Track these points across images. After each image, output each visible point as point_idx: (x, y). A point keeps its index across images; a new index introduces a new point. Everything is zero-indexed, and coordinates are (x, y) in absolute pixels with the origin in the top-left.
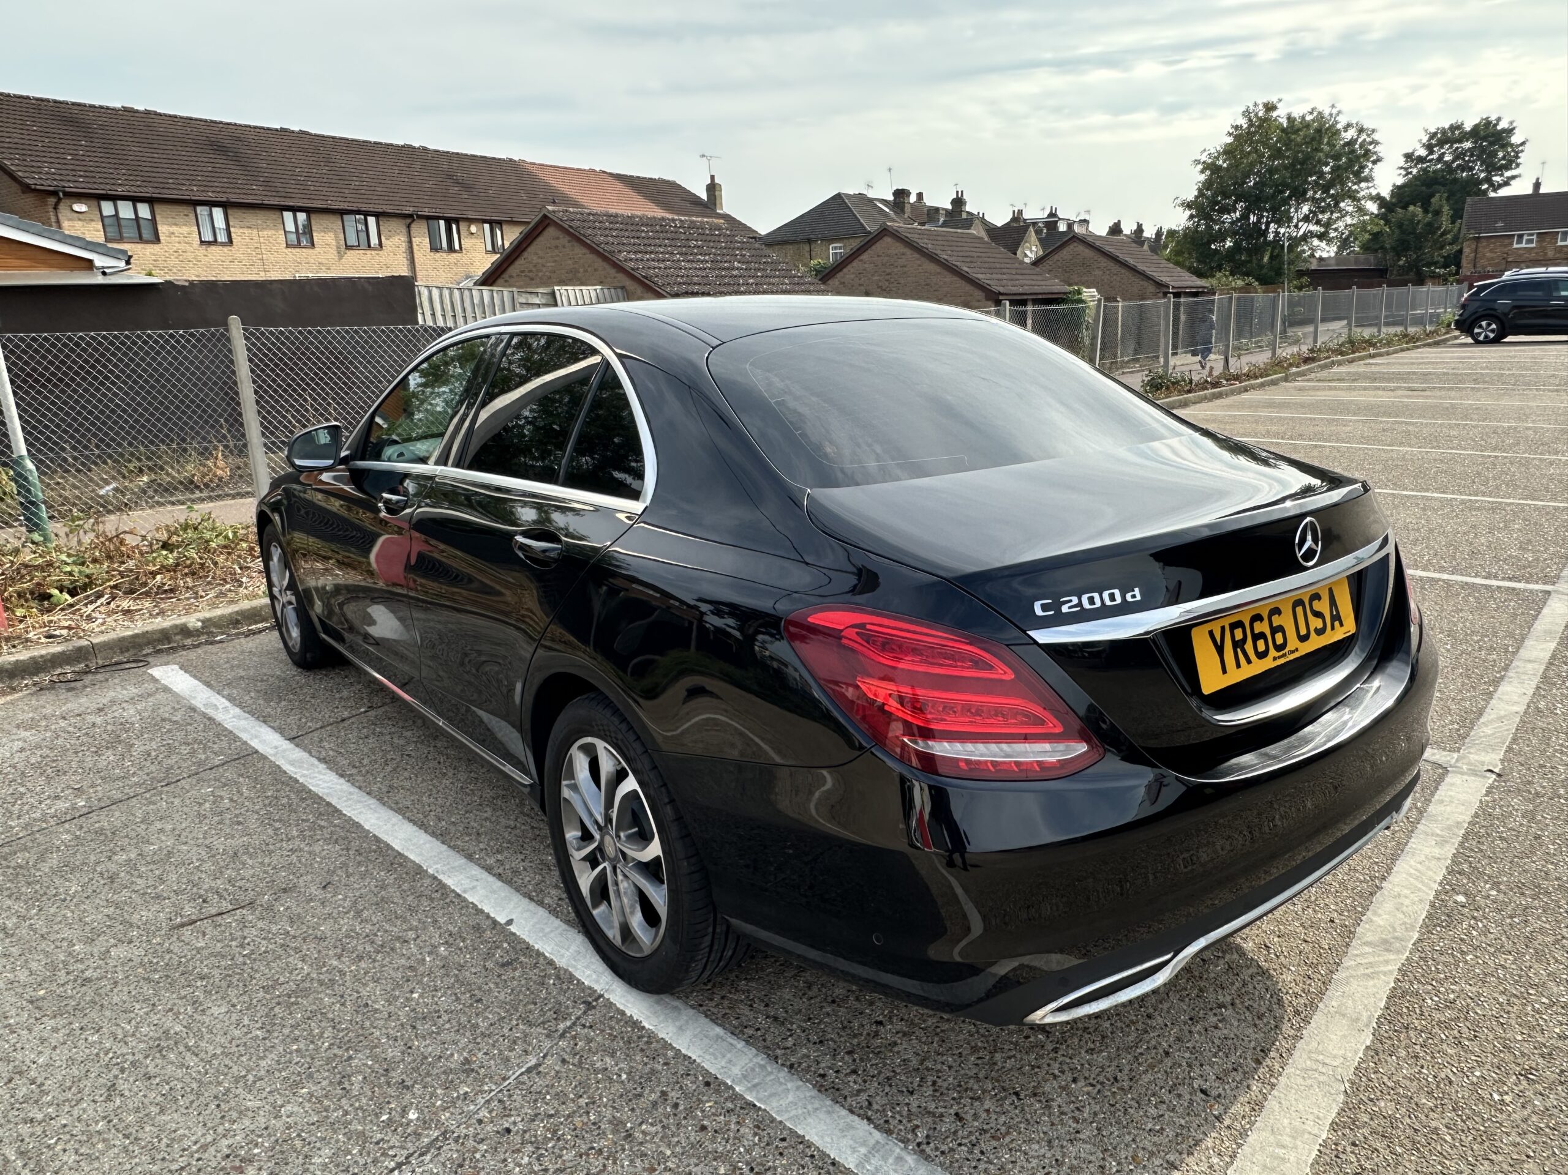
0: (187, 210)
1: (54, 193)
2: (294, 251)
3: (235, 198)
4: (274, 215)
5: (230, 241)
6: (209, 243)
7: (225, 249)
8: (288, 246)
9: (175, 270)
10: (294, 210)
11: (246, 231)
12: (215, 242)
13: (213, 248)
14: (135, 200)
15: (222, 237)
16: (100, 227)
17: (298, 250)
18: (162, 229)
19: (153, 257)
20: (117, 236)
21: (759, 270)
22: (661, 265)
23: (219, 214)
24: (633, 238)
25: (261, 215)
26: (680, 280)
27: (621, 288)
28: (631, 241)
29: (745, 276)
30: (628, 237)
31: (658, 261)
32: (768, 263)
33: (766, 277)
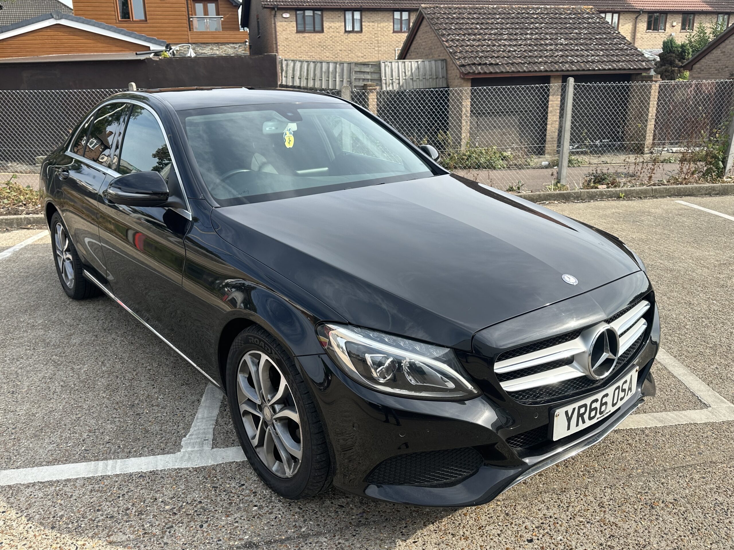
0: (341, 14)
1: (273, 9)
2: (397, 34)
3: (365, 6)
4: (388, 15)
5: (361, 31)
7: (358, 35)
8: (394, 32)
9: (329, 47)
10: (401, 10)
11: (371, 24)
12: (353, 31)
13: (351, 34)
14: (314, 10)
15: (357, 28)
16: (295, 25)
17: (399, 34)
18: (326, 25)
19: (319, 40)
20: (303, 29)
21: (581, 44)
22: (477, 44)
23: (357, 15)
24: (477, 24)
25: (381, 15)
26: (481, 54)
27: (443, 60)
28: (473, 26)
29: (557, 50)
30: (472, 23)
31: (479, 40)
32: (600, 39)
33: (582, 50)
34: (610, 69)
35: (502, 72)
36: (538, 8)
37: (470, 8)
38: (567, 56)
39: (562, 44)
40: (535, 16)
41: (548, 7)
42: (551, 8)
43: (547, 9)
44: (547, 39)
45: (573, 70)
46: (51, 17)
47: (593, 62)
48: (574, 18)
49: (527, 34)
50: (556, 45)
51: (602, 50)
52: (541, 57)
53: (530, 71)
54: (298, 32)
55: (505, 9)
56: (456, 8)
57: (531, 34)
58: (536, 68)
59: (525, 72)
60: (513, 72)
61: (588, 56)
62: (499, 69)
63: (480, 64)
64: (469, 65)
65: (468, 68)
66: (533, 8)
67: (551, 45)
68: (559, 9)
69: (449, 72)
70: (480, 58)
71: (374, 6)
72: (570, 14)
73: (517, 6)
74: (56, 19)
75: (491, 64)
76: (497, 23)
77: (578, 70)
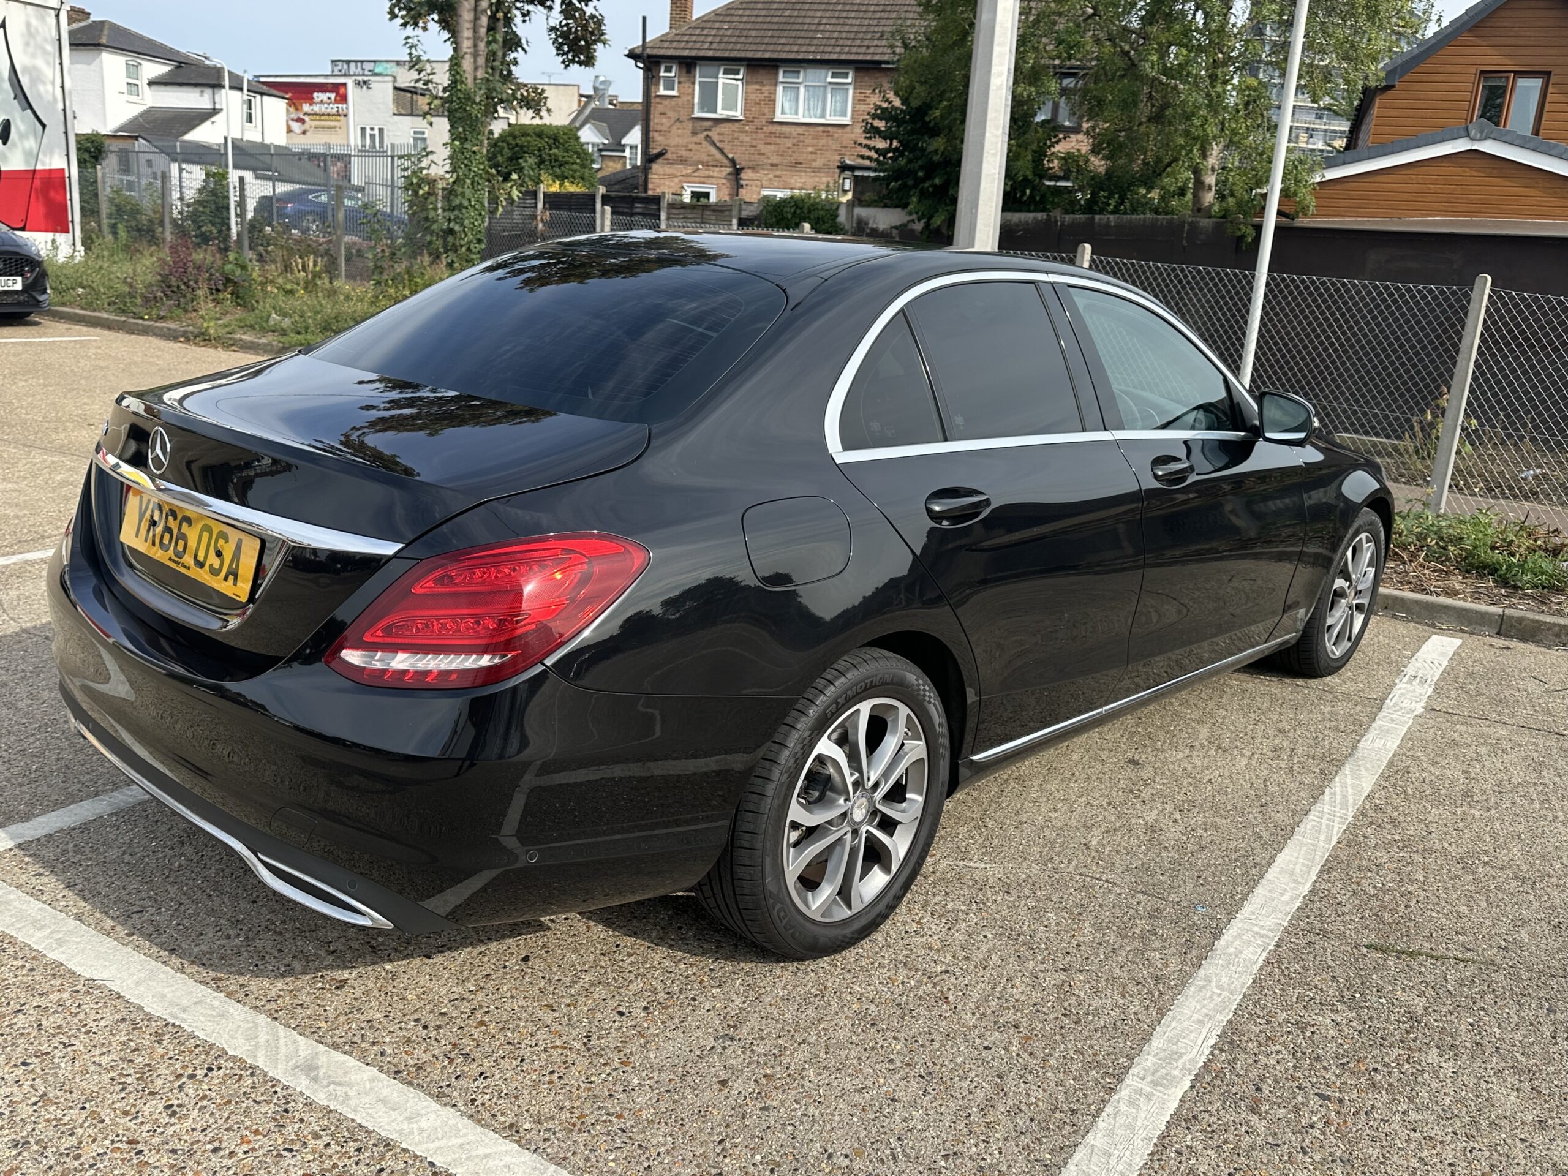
46: (1463, 133)
74: (1473, 140)
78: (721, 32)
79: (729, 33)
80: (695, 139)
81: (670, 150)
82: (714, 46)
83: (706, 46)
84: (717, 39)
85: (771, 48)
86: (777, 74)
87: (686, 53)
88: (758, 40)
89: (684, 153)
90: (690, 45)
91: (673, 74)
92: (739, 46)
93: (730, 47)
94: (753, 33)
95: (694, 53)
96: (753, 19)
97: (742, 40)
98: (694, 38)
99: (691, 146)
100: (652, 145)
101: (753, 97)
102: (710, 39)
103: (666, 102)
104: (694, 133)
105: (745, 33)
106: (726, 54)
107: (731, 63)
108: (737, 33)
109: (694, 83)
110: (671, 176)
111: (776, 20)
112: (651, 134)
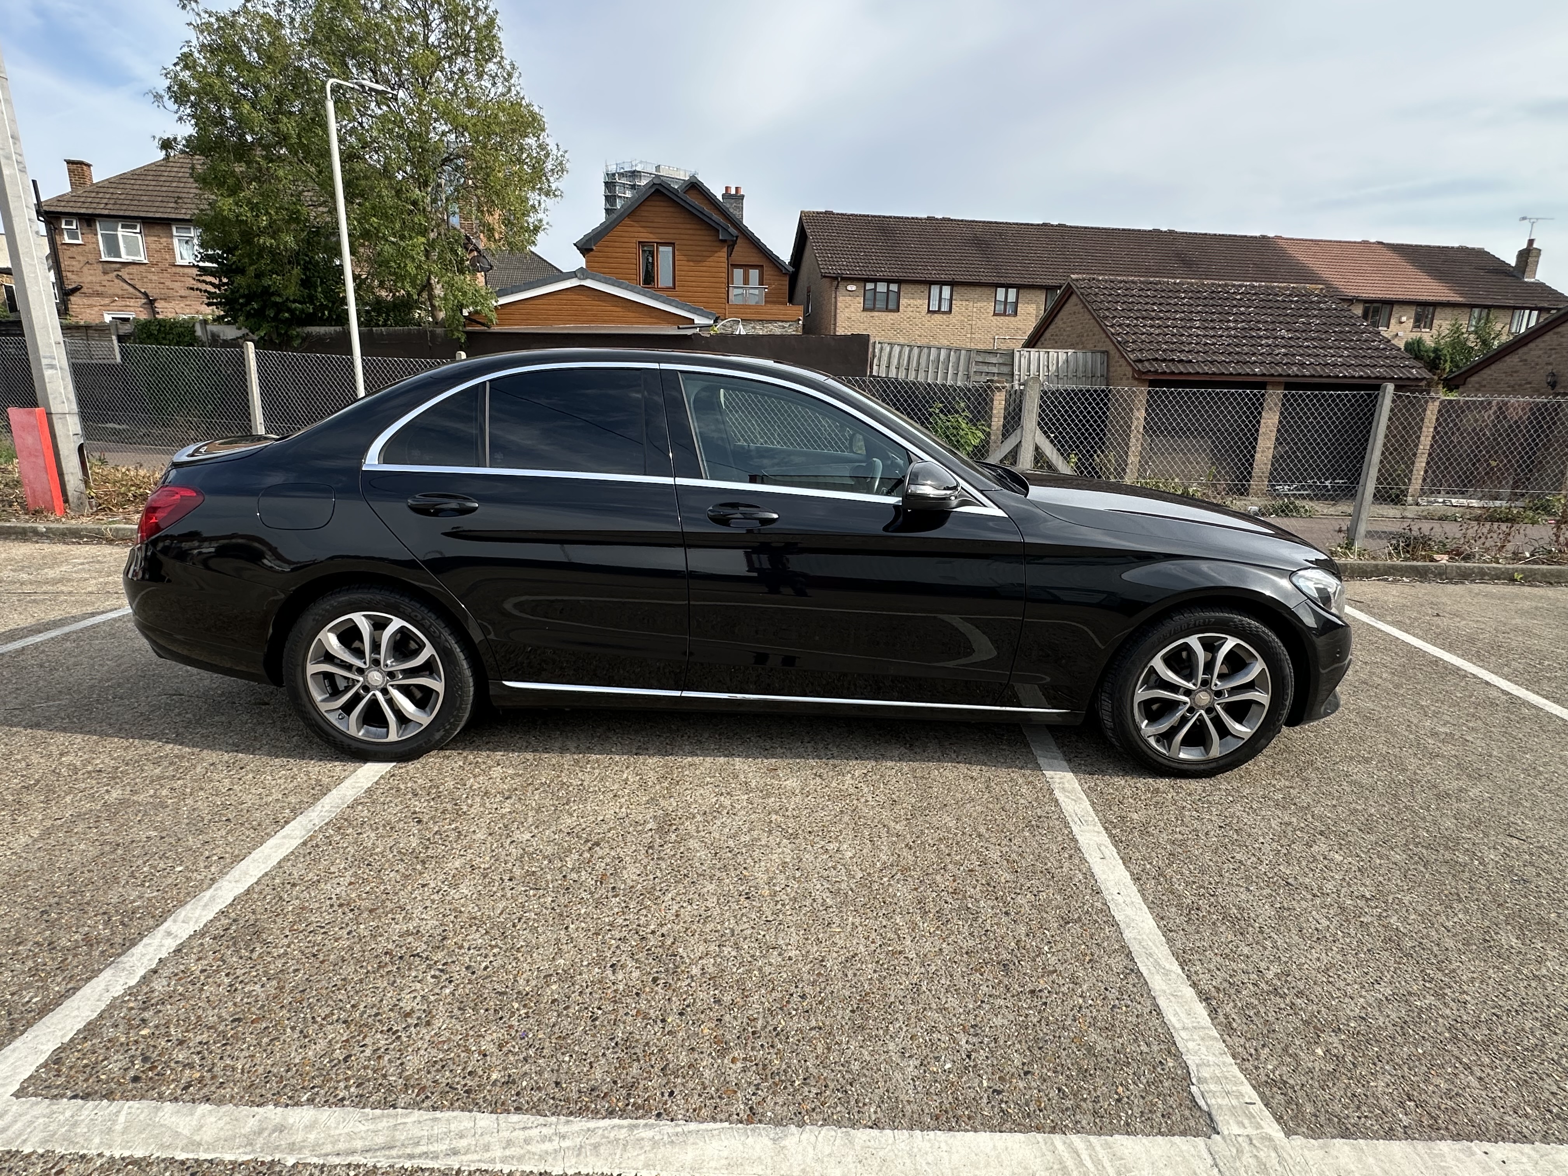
0: (925, 288)
1: (836, 278)
2: (998, 318)
3: (958, 278)
4: (990, 291)
5: (951, 311)
6: (934, 312)
7: (945, 316)
8: (995, 314)
9: (905, 332)
10: (1007, 286)
11: (964, 303)
12: (939, 311)
13: (935, 315)
14: (889, 281)
15: (945, 307)
16: (862, 301)
17: (1003, 317)
18: (903, 302)
19: (892, 322)
20: (871, 307)
21: (1313, 339)
22: (1157, 332)
23: (946, 291)
24: (1154, 304)
25: (979, 290)
26: (1164, 347)
27: (1103, 352)
28: (1146, 307)
29: (1277, 346)
30: (1147, 303)
31: (1159, 327)
32: (1341, 332)
33: (1315, 347)
34: (1361, 377)
35: (1198, 373)
36: (1241, 286)
37: (1141, 282)
38: (1294, 355)
39: (1283, 338)
40: (1238, 297)
41: (1256, 284)
42: (1260, 287)
43: (1254, 287)
44: (1260, 329)
45: (1305, 376)
47: (1335, 365)
48: (1297, 302)
49: (1229, 321)
50: (1276, 338)
51: (1346, 349)
52: (1254, 354)
53: (1239, 374)
54: (865, 310)
55: (1192, 284)
56: (1121, 282)
57: (1235, 321)
58: (1248, 370)
59: (1231, 374)
60: (1214, 374)
61: (1325, 356)
62: (1194, 368)
63: (1164, 360)
64: (1148, 360)
65: (1146, 364)
66: (1234, 286)
67: (1267, 338)
68: (1273, 287)
69: (1112, 369)
70: (1164, 351)
71: (971, 279)
72: (1290, 295)
73: (1210, 282)
74: (580, 278)
75: (1181, 361)
76: (1184, 305)
77: (1313, 376)
78: (115, 196)
79: (123, 197)
80: (106, 277)
81: (85, 286)
82: (109, 207)
83: (102, 206)
84: (112, 201)
85: (161, 210)
86: (171, 230)
87: (83, 211)
88: (150, 204)
89: (100, 289)
90: (86, 205)
91: (74, 227)
92: (132, 208)
93: (124, 207)
94: (145, 198)
95: (90, 211)
96: (144, 187)
97: (136, 203)
98: (90, 200)
99: (104, 283)
100: (66, 282)
101: (153, 246)
102: (105, 201)
103: (74, 249)
104: (105, 273)
105: (137, 198)
106: (121, 213)
107: (129, 221)
108: (131, 197)
109: (96, 234)
110: (91, 306)
111: (164, 189)
112: (64, 274)
